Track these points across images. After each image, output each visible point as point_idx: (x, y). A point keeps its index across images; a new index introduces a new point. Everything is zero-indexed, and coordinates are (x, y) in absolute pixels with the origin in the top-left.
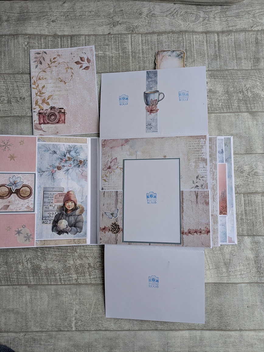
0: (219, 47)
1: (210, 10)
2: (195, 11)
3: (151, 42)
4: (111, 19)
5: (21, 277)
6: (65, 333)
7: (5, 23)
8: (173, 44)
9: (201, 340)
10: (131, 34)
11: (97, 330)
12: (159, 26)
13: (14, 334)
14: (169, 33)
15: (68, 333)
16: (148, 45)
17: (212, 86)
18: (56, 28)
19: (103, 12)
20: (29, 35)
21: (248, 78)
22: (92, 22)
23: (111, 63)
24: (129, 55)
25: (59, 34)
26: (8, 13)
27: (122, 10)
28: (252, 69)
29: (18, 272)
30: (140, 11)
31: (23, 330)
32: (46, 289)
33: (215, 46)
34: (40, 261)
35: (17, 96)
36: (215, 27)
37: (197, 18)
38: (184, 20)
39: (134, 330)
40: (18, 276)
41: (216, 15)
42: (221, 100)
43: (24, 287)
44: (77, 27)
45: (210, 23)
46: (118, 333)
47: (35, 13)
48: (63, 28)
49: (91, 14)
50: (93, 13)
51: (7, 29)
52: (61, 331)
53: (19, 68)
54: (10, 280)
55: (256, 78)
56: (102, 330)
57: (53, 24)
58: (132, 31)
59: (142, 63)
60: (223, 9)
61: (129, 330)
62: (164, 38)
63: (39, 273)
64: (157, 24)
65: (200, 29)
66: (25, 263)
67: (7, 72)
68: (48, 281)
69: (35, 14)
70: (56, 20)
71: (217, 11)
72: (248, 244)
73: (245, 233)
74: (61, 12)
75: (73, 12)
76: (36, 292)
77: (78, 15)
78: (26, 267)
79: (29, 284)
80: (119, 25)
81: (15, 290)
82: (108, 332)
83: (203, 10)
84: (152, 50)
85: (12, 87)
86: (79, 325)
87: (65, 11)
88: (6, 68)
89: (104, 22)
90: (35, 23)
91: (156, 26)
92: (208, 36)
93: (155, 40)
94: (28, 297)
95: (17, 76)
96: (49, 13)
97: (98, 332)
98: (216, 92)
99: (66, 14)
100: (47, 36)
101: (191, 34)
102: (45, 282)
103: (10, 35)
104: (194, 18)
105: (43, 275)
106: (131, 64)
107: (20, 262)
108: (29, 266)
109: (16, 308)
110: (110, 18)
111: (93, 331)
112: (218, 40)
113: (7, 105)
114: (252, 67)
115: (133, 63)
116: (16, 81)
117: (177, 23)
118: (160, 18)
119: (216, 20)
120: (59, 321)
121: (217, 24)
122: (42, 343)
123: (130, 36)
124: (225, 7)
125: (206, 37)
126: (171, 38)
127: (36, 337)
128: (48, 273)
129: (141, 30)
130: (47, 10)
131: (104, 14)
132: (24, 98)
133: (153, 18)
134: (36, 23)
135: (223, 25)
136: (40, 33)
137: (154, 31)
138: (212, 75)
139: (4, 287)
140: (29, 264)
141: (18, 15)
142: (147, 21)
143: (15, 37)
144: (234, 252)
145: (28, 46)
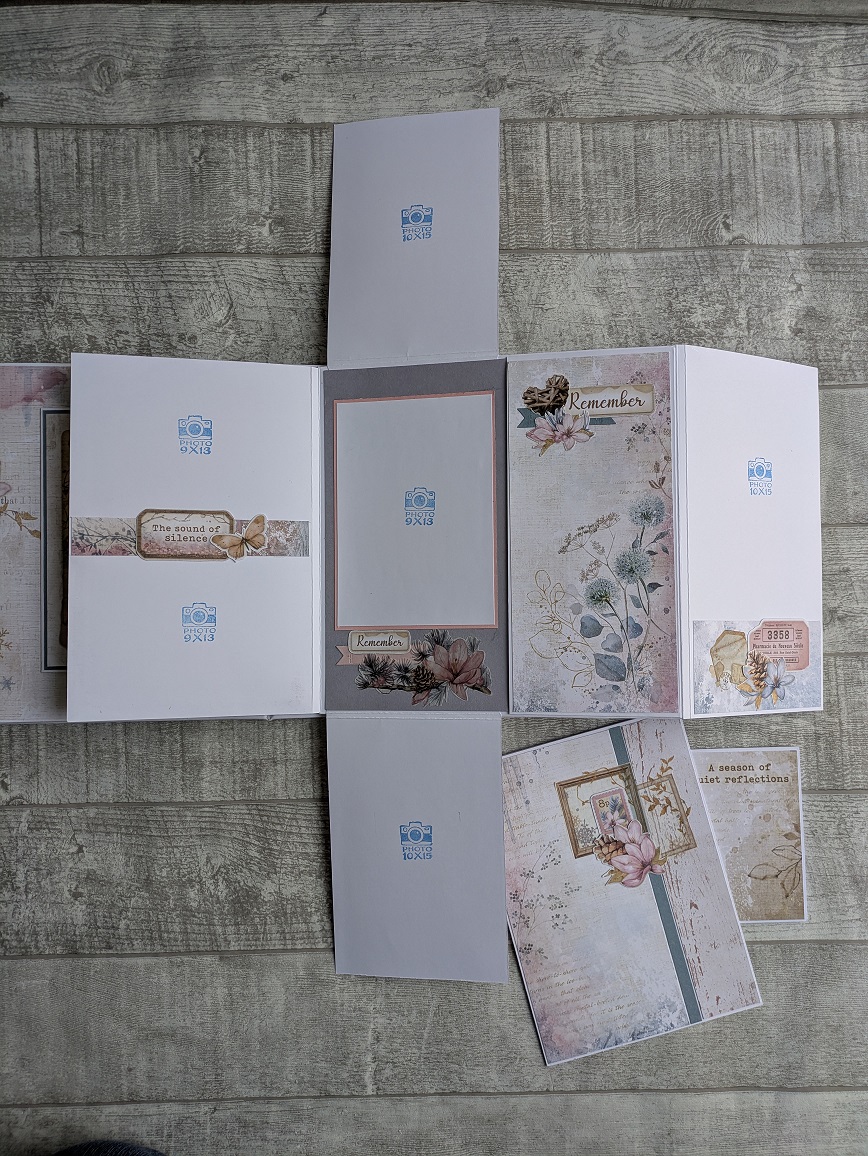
0: (840, 167)
1: (809, 40)
2: (761, 43)
3: (614, 148)
4: (480, 71)
5: (196, 928)
6: (342, 1102)
7: (126, 85)
8: (685, 158)
9: (776, 1120)
10: (548, 121)
11: (446, 1094)
12: (642, 95)
13: (181, 1107)
14: (673, 118)
15: (352, 1103)
16: (604, 158)
17: (815, 297)
18: (296, 99)
19: (451, 47)
20: (207, 123)
22: (415, 80)
24: (540, 193)
25: (307, 120)
26: (133, 47)
27: (517, 40)
29: (187, 913)
30: (578, 42)
31: (207, 1096)
32: (276, 965)
33: (826, 163)
34: (257, 874)
35: (171, 331)
36: (827, 98)
37: (767, 65)
38: (724, 75)
39: (562, 1092)
40: (185, 923)
41: (828, 59)
42: (848, 342)
43: (208, 959)
44: (366, 96)
45: (811, 84)
46: (513, 1100)
47: (225, 48)
48: (318, 99)
49: (412, 53)
50: (421, 49)
51: (133, 105)
52: (328, 1096)
53: (174, 236)
54: (160, 936)
56: (460, 1094)
57: (285, 88)
58: (552, 111)
59: (582, 219)
60: (854, 36)
61: (548, 1090)
62: (656, 134)
63: (256, 913)
64: (635, 89)
65: (777, 106)
66: (209, 883)
68: (285, 938)
69: (224, 52)
70: (296, 74)
71: (834, 44)
74: (314, 46)
75: (352, 47)
76: (247, 976)
77: (369, 54)
78: (212, 896)
79: (223, 948)
80: (507, 90)
81: (176, 971)
82: (479, 1099)
83: (787, 40)
84: (617, 175)
85: (152, 299)
86: (387, 1078)
87: (325, 42)
88: (134, 238)
89: (456, 82)
90: (226, 83)
91: (629, 94)
92: (803, 127)
93: (628, 144)
94: (218, 991)
95: (169, 264)
96: (272, 50)
97: (447, 1098)
98: (829, 319)
99: (329, 54)
100: (265, 126)
101: (747, 122)
102: (273, 942)
103: (141, 126)
104: (757, 68)
105: (269, 920)
107: (192, 881)
108: (222, 891)
109: (183, 1028)
110: (474, 65)
111: (431, 1095)
112: (837, 143)
116: (165, 278)
117: (702, 85)
118: (642, 66)
119: (829, 75)
120: (323, 1064)
121: (833, 87)
122: (270, 1135)
123: (542, 128)
124: (860, 32)
125: (797, 133)
126: (682, 137)
127: (249, 1117)
128: (286, 913)
129: (581, 108)
130: (265, 38)
131: (454, 51)
132: (193, 338)
133: (619, 66)
134: (230, 84)
135: (854, 93)
136: (241, 118)
137: (623, 112)
138: (817, 261)
139: (140, 961)
140: (222, 886)
141: (167, 55)
142: (600, 79)
143: (162, 135)
145: (203, 160)
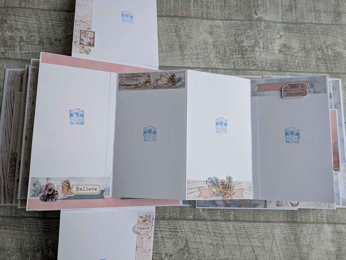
21: (328, 34)
23: (168, 5)
28: (332, 24)
55: (338, 35)
67: (40, 7)
72: (329, 234)
73: (325, 220)
106: (192, 8)
113: (38, 47)
114: (332, 21)
115: (194, 7)
144: (313, 245)
